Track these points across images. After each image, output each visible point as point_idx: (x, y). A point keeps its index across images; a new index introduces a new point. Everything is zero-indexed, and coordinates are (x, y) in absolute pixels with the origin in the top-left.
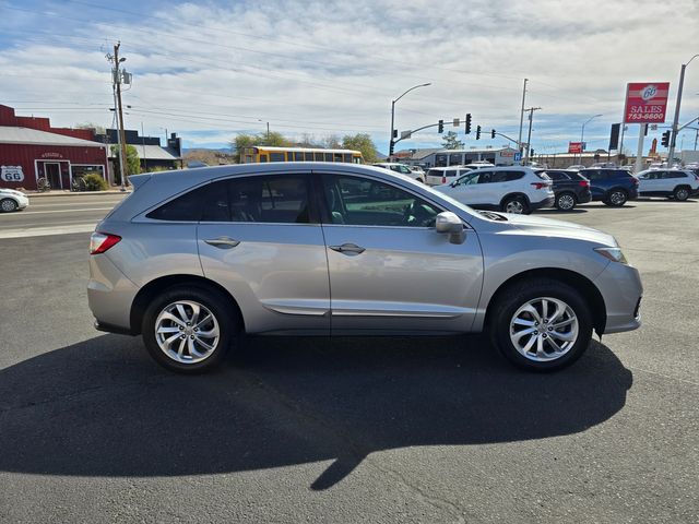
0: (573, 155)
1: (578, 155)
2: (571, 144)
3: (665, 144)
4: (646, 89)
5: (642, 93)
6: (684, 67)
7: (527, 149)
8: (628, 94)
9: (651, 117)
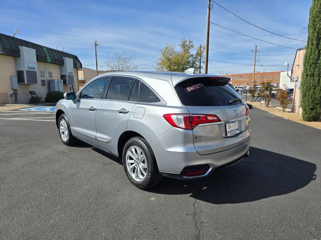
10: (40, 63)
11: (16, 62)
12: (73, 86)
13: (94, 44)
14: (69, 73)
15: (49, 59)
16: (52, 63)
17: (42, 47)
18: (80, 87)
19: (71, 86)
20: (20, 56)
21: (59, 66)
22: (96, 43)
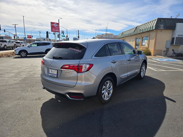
0: (28, 39)
1: (30, 39)
2: (28, 36)
3: (58, 37)
4: (55, 24)
5: (54, 25)
6: (59, 20)
7: (16, 36)
8: (51, 25)
9: (57, 31)
11: (173, 32)
20: (175, 29)
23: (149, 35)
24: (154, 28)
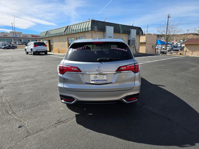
10: (115, 34)
11: (104, 34)
12: (135, 46)
13: (167, 17)
14: (133, 38)
15: (121, 31)
16: (123, 33)
17: (118, 25)
18: (140, 47)
19: (134, 46)
20: (105, 31)
21: (127, 34)
22: (169, 16)
23: (84, 36)
24: (90, 29)
